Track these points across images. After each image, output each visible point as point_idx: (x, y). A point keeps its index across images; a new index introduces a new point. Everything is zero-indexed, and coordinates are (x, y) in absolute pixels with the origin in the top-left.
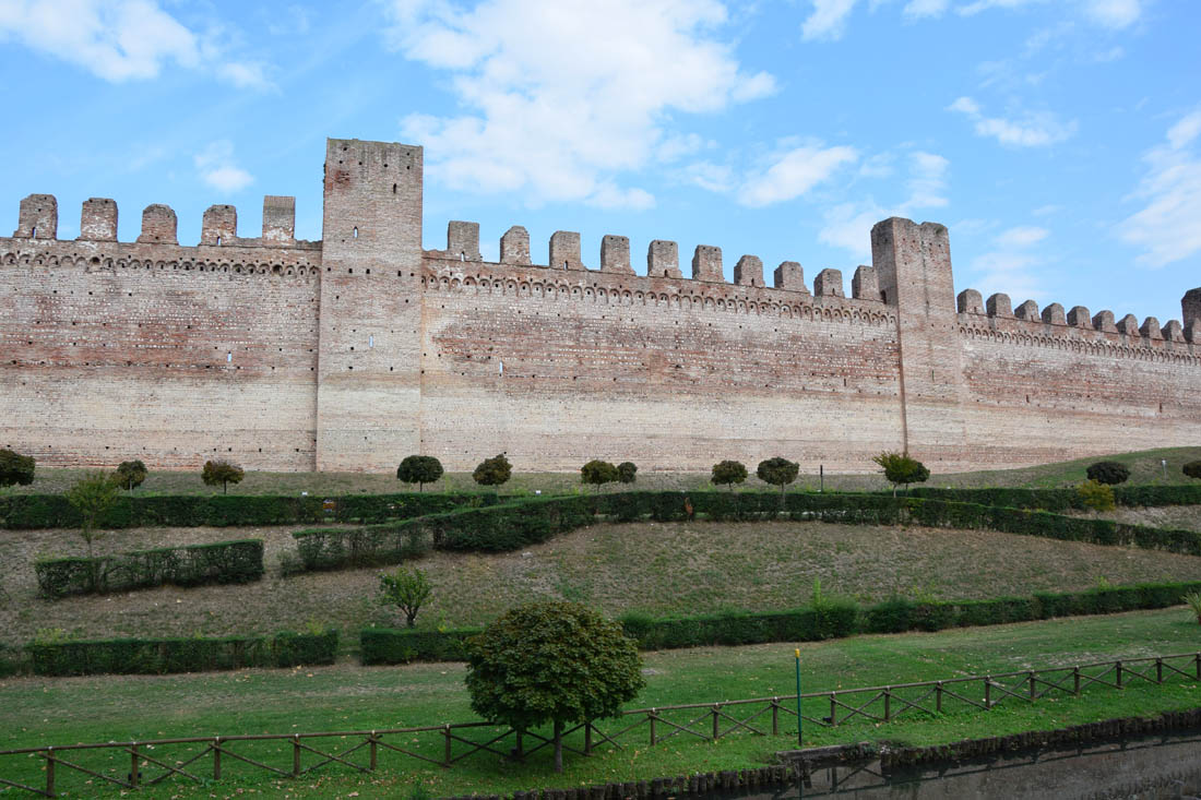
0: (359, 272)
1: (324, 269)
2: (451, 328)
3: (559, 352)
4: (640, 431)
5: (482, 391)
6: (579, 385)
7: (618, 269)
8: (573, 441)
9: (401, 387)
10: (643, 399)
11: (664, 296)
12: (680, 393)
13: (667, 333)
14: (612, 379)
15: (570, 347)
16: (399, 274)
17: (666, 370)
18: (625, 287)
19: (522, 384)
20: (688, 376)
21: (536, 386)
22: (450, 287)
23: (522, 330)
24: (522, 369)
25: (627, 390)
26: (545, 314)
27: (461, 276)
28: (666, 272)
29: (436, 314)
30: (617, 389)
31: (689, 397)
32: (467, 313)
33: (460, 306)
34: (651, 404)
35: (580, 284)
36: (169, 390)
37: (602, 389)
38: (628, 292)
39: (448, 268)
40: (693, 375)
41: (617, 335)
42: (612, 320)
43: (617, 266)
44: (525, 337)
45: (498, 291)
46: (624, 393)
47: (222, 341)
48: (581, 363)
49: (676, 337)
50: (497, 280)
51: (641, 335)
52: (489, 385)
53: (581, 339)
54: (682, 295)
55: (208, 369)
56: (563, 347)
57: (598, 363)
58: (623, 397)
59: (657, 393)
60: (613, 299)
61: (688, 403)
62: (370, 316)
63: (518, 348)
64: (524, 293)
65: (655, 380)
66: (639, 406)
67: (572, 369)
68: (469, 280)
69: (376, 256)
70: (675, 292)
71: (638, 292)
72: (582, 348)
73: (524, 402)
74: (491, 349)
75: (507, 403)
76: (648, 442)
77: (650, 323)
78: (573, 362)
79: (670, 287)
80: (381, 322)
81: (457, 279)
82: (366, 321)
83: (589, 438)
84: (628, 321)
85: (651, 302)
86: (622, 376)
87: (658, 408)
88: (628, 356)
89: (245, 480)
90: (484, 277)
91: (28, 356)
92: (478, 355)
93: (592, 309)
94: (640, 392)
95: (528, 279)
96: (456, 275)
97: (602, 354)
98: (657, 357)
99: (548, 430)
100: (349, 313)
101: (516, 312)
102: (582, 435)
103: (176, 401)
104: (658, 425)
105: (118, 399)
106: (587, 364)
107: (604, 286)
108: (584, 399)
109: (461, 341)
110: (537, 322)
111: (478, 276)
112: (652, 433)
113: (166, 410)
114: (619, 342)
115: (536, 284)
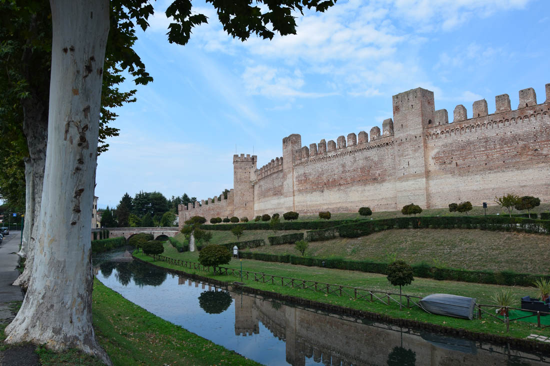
0: (404, 140)
1: (395, 141)
2: (438, 153)
3: (479, 154)
4: (517, 184)
5: (450, 175)
6: (488, 167)
7: (502, 110)
8: (486, 192)
9: (419, 179)
10: (518, 169)
11: (526, 117)
12: (538, 163)
13: (529, 134)
14: (502, 162)
15: (483, 151)
16: (416, 137)
17: (529, 153)
18: (506, 118)
19: (463, 170)
20: (542, 154)
21: (470, 170)
22: (436, 137)
23: (463, 148)
24: (464, 164)
25: (510, 166)
26: (472, 139)
27: (439, 132)
28: (527, 104)
29: (433, 149)
30: (505, 166)
31: (543, 164)
32: (443, 145)
33: (440, 143)
34: (522, 171)
35: (485, 122)
36: (368, 188)
37: (498, 167)
38: (507, 120)
39: (435, 130)
40: (545, 152)
41: (504, 141)
42: (501, 135)
43: (502, 109)
44: (464, 151)
45: (453, 134)
46: (508, 167)
47: (377, 170)
48: (488, 157)
49: (535, 135)
50: (452, 130)
51: (516, 138)
52: (452, 173)
53: (488, 147)
54: (536, 114)
55: (375, 180)
56: (481, 151)
57: (495, 156)
58: (508, 170)
59: (525, 165)
60: (501, 125)
61: (542, 168)
62: (407, 155)
63: (462, 155)
64: (463, 132)
65: (524, 159)
66: (516, 172)
67: (485, 161)
68: (442, 132)
69: (408, 133)
70: (532, 113)
71: (513, 118)
72: (488, 150)
73: (465, 178)
74: (452, 158)
75: (459, 179)
76: (521, 189)
77: (520, 132)
78: (485, 157)
79: (529, 111)
80: (411, 156)
81: (438, 133)
82: (407, 157)
83: (493, 190)
84: (509, 133)
85: (520, 121)
86: (507, 160)
87: (526, 172)
88: (510, 150)
89: (372, 215)
90: (447, 130)
91: (342, 182)
92: (448, 161)
93: (492, 132)
94: (517, 166)
95: (464, 126)
96: (438, 132)
97: (497, 152)
98: (525, 147)
99: (475, 188)
100: (402, 155)
101: (460, 141)
102: (489, 189)
103: (369, 191)
104: (526, 181)
105: (358, 191)
106: (490, 157)
107: (496, 120)
108: (490, 173)
109: (441, 157)
110: (469, 143)
111: (445, 130)
112: (523, 184)
113: (367, 194)
114: (505, 144)
115: (467, 127)
